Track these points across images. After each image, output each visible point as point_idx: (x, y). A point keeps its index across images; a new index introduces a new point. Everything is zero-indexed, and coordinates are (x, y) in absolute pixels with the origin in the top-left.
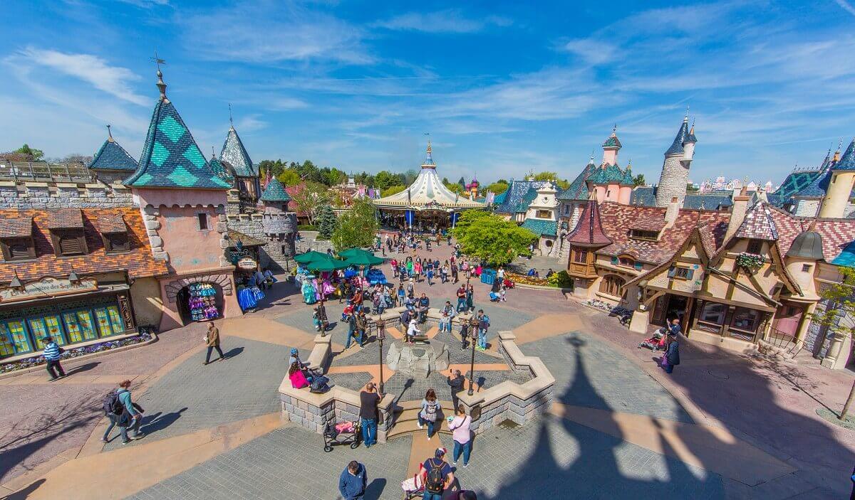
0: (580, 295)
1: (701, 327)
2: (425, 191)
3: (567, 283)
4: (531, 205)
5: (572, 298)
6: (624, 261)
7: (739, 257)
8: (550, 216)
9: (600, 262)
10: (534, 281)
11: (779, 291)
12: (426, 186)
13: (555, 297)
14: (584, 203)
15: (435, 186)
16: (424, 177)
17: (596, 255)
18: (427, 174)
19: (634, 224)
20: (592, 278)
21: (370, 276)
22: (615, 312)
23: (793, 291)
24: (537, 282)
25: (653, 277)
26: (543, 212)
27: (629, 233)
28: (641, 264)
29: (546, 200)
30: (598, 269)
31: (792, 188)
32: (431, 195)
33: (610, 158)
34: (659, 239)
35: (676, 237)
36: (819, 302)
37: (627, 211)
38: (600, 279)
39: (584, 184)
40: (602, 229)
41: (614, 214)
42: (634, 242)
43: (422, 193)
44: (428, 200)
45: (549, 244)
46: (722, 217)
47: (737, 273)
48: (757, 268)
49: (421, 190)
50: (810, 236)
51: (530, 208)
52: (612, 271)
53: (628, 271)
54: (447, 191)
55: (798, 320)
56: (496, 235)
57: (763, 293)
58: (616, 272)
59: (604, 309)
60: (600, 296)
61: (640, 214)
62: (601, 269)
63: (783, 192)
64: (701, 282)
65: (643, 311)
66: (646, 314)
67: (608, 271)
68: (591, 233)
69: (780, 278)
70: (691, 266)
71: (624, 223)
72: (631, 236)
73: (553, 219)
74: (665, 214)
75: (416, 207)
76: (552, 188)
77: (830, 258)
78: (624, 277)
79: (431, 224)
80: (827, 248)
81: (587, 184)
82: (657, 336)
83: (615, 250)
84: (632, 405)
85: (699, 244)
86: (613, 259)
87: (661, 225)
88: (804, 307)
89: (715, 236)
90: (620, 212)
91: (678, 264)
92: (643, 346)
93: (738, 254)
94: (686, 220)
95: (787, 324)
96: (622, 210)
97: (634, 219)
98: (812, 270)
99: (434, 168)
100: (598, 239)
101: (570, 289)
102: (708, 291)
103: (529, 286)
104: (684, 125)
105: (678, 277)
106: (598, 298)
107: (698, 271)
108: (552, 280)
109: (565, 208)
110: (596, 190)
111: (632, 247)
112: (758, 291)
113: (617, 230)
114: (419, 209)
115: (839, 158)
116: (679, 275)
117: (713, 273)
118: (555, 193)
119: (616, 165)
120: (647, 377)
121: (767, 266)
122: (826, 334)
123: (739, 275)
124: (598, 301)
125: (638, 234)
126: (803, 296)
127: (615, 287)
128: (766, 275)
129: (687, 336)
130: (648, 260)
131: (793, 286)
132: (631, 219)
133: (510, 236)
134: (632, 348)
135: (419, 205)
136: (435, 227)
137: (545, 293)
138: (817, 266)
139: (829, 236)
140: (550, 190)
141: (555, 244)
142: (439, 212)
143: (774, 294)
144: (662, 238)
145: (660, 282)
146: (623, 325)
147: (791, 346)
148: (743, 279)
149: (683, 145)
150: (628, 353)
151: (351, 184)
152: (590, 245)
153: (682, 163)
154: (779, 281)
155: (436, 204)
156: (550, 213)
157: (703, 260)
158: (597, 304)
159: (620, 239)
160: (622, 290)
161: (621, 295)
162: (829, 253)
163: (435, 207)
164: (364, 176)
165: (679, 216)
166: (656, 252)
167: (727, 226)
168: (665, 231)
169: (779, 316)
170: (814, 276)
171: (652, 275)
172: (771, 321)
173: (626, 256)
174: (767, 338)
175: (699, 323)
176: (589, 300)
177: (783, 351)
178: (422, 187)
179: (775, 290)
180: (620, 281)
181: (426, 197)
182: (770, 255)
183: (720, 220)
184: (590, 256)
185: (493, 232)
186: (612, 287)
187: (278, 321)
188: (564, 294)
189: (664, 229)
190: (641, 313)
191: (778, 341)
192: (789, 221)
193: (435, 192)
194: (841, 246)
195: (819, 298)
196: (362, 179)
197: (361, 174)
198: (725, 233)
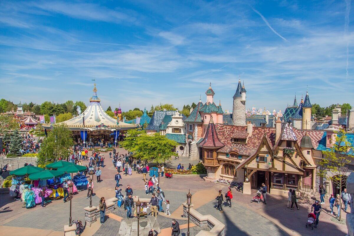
0: (211, 177)
1: (275, 187)
2: (93, 117)
3: (202, 171)
4: (169, 125)
5: (208, 179)
6: (233, 155)
7: (284, 149)
8: (180, 132)
9: (221, 157)
10: (182, 172)
11: (303, 164)
12: (94, 114)
13: (198, 180)
14: (200, 124)
15: (100, 113)
16: (91, 107)
17: (218, 153)
18: (94, 106)
19: (233, 135)
20: (217, 167)
21: (76, 180)
22: (233, 184)
23: (307, 163)
24: (184, 172)
25: (250, 163)
26: (176, 129)
27: (231, 140)
28: (241, 156)
29: (177, 122)
30: (219, 161)
31: (288, 115)
32: (98, 120)
33: (210, 99)
34: (247, 142)
35: (254, 141)
36: (316, 168)
37: (229, 128)
38: (221, 167)
39: (198, 113)
40: (218, 139)
41: (222, 130)
42: (235, 145)
43: (91, 118)
44: (97, 124)
45: (182, 148)
46: (272, 131)
47: (285, 157)
48: (292, 154)
49: (90, 116)
50: (306, 138)
51: (168, 127)
52: (227, 162)
53: (235, 160)
54: (109, 117)
55: (311, 177)
56: (157, 145)
57: (297, 166)
58: (229, 162)
59: (226, 184)
60: (222, 177)
61: (235, 130)
62: (221, 161)
63: (285, 117)
64: (271, 163)
65: (248, 182)
66: (249, 183)
67: (225, 161)
68: (214, 141)
69: (301, 158)
70: (266, 155)
71: (228, 135)
72: (233, 141)
73: (182, 133)
74: (247, 130)
75: (89, 129)
76: (180, 115)
77: (316, 148)
78: (233, 164)
79: (99, 140)
80: (313, 143)
81: (200, 113)
82: (259, 194)
83: (227, 149)
84: (260, 233)
85: (267, 144)
86: (227, 154)
87: (246, 135)
88: (312, 171)
89: (271, 140)
90: (225, 129)
91: (260, 155)
92: (253, 201)
93: (283, 148)
94: (257, 132)
95: (307, 180)
96: (226, 128)
97: (233, 133)
98: (311, 153)
99: (99, 102)
100: (218, 144)
101: (205, 175)
102: (275, 167)
103: (181, 175)
104: (239, 84)
105: (261, 161)
106: (222, 178)
107: (269, 158)
108: (193, 170)
109: (190, 127)
110: (206, 117)
111: (235, 147)
112: (294, 165)
113: (225, 138)
114: (91, 130)
115: (303, 102)
116: (261, 160)
117: (275, 158)
118: (182, 118)
119: (213, 103)
120: (261, 217)
121: (295, 153)
122: (323, 182)
123: (286, 158)
124: (222, 180)
125: (236, 140)
126: (311, 166)
127: (230, 171)
128: (296, 157)
129: (269, 192)
130: (244, 154)
131: (307, 161)
132: (231, 132)
133: (165, 145)
134: (248, 203)
135: (91, 127)
136: (102, 142)
137: (191, 179)
138: (312, 151)
139: (312, 138)
140: (179, 116)
141: (185, 148)
142: (105, 131)
143: (301, 166)
144: (248, 142)
145: (253, 165)
146: (239, 191)
147: (312, 191)
148: (287, 160)
149: (241, 93)
150: (247, 206)
151: (20, 111)
152: (214, 148)
153: (241, 102)
154: (302, 159)
155: (104, 126)
156: (180, 129)
157: (270, 152)
158: (222, 181)
159: (228, 143)
160: (233, 172)
161: (233, 174)
162: (314, 145)
163: (103, 128)
164: (31, 105)
165: (253, 130)
166: (247, 149)
167: (275, 134)
168: (249, 138)
169: (304, 177)
170: (312, 156)
171: (249, 161)
172: (301, 179)
173: (233, 153)
174: (302, 188)
175: (274, 185)
176: (217, 180)
177: (309, 193)
178: (91, 114)
179: (301, 163)
180: (232, 167)
181: (95, 121)
182: (296, 148)
183: (271, 132)
184: (215, 154)
185: (154, 143)
186: (228, 171)
187: (8, 225)
188: (202, 178)
189: (248, 137)
190: (247, 183)
191: (307, 189)
192: (297, 131)
193: (101, 118)
194: (318, 142)
195: (316, 166)
196: (29, 107)
197: (28, 104)
198: (275, 138)
